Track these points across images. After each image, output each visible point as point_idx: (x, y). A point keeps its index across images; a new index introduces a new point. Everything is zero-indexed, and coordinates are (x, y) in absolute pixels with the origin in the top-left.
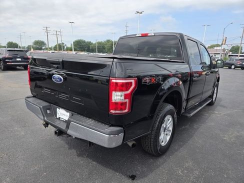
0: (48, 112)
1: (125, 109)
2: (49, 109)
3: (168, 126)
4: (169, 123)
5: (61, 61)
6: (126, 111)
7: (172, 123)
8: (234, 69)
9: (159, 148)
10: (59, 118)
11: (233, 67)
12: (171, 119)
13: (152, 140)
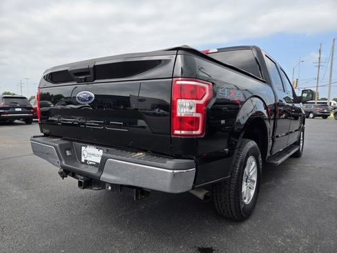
0: (68, 153)
1: (197, 130)
2: (69, 149)
3: (251, 174)
4: (251, 169)
5: (92, 66)
6: (198, 132)
7: (255, 169)
8: (313, 118)
9: (242, 206)
10: (86, 161)
11: (311, 115)
12: (254, 163)
13: (232, 192)
